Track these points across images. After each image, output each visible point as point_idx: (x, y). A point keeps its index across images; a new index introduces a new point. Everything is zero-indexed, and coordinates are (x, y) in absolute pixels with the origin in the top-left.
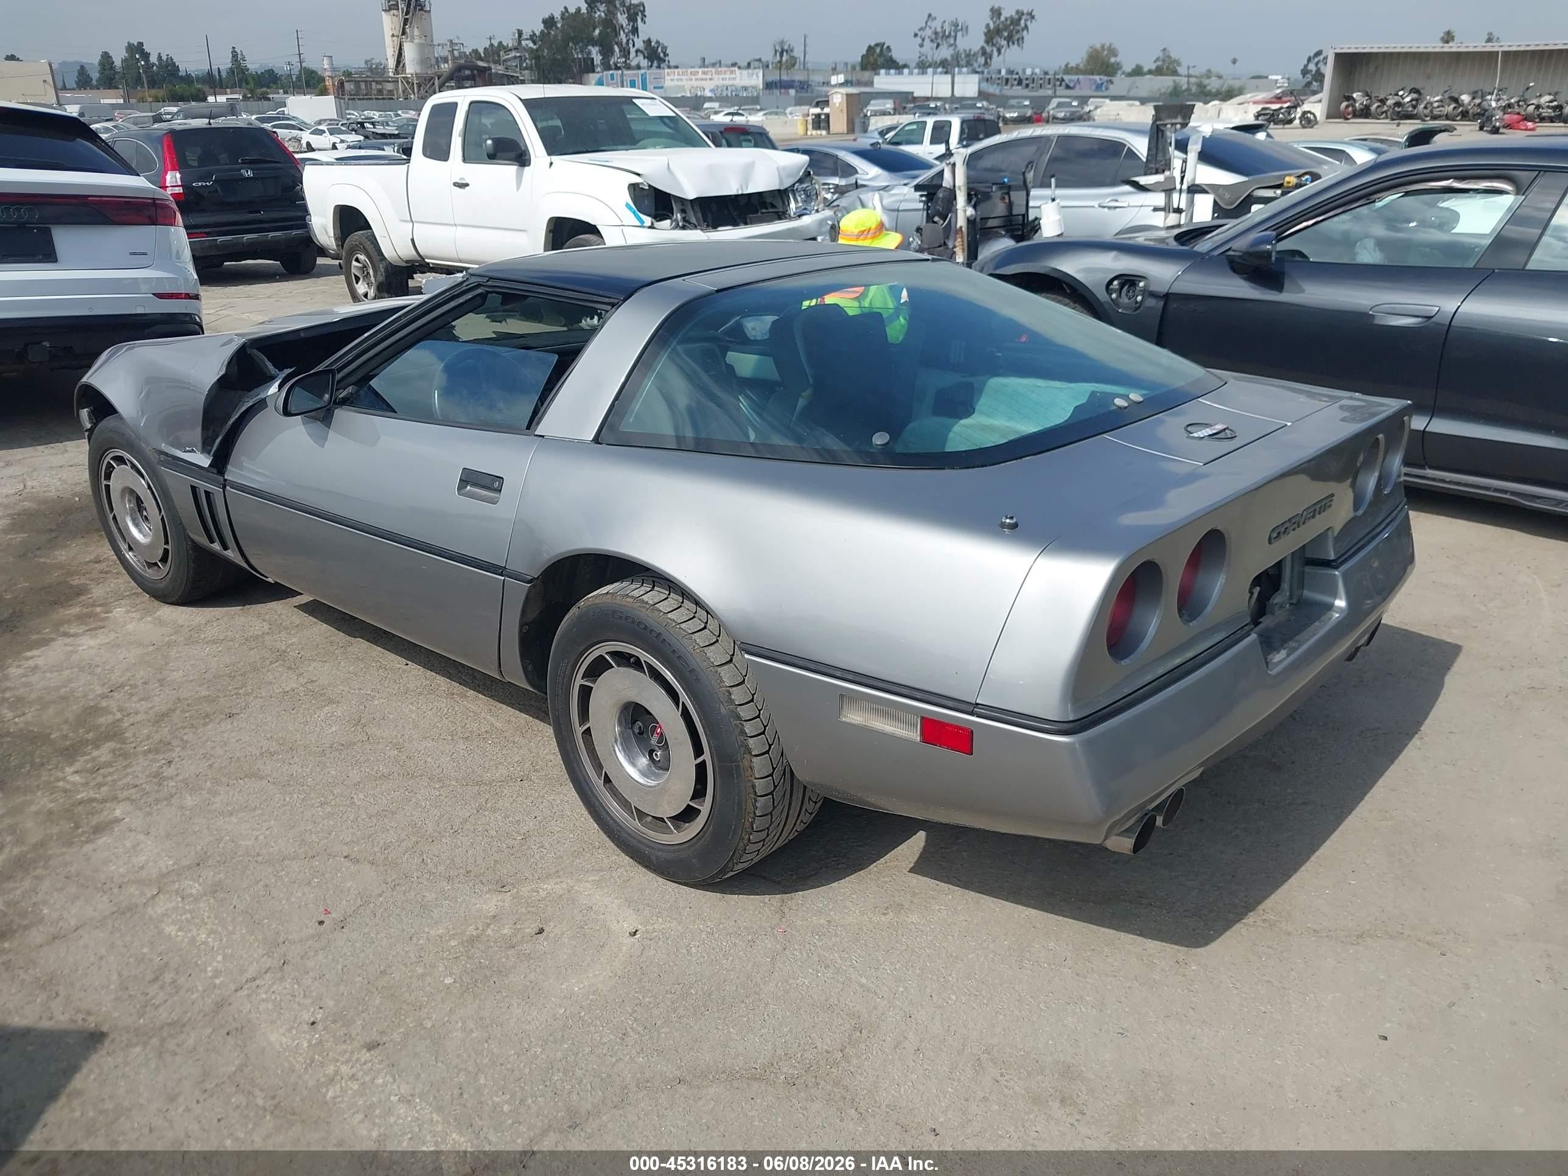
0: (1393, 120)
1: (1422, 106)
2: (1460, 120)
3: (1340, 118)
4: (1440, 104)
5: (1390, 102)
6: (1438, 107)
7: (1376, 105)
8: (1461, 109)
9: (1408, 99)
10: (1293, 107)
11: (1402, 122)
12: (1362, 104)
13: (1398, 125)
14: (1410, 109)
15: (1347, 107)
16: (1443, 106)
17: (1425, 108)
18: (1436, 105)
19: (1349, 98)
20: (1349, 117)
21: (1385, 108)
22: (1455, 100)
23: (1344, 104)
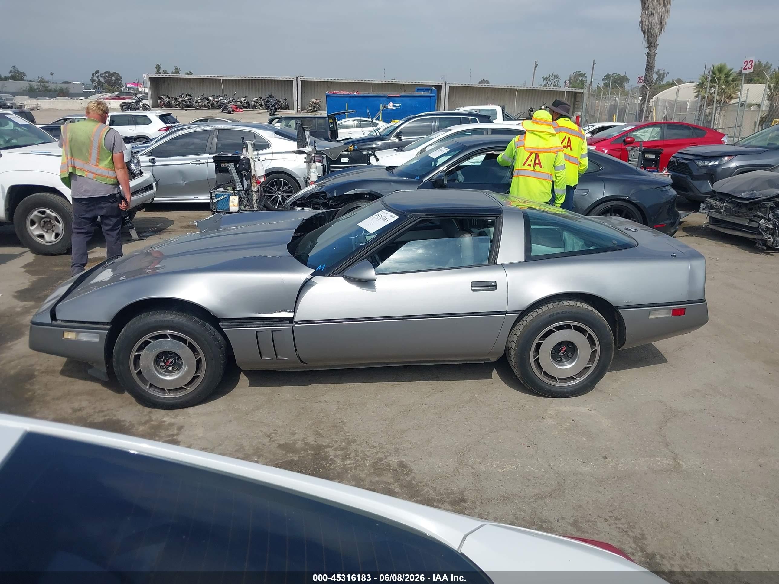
0: (183, 108)
1: (194, 102)
2: (211, 108)
3: (159, 107)
4: (201, 101)
5: (180, 100)
6: (201, 102)
7: (173, 101)
8: (210, 103)
9: (186, 99)
10: (138, 102)
11: (187, 109)
12: (166, 101)
13: (186, 110)
14: (189, 103)
15: (161, 102)
16: (202, 102)
17: (196, 103)
18: (199, 101)
19: (161, 98)
20: (163, 106)
21: (178, 103)
22: (207, 99)
23: (159, 101)
